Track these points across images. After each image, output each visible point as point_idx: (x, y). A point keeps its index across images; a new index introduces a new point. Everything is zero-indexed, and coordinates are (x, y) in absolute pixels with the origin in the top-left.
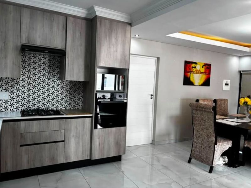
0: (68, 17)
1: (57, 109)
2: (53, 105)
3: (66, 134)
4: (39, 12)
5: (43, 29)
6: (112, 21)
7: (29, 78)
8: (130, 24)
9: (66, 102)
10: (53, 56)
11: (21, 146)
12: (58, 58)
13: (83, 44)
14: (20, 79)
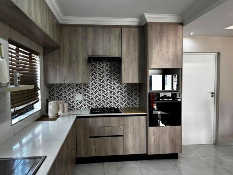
0: (123, 28)
1: (118, 107)
2: (114, 104)
3: (124, 129)
4: (100, 28)
5: (104, 42)
6: (162, 24)
7: (96, 82)
8: (182, 24)
9: (125, 101)
10: (113, 63)
11: (90, 137)
12: (117, 64)
13: (137, 50)
14: (89, 83)
